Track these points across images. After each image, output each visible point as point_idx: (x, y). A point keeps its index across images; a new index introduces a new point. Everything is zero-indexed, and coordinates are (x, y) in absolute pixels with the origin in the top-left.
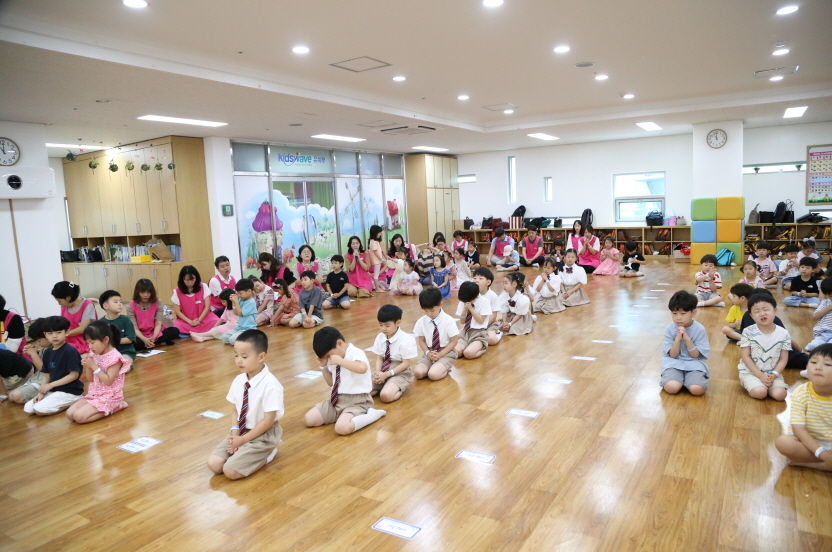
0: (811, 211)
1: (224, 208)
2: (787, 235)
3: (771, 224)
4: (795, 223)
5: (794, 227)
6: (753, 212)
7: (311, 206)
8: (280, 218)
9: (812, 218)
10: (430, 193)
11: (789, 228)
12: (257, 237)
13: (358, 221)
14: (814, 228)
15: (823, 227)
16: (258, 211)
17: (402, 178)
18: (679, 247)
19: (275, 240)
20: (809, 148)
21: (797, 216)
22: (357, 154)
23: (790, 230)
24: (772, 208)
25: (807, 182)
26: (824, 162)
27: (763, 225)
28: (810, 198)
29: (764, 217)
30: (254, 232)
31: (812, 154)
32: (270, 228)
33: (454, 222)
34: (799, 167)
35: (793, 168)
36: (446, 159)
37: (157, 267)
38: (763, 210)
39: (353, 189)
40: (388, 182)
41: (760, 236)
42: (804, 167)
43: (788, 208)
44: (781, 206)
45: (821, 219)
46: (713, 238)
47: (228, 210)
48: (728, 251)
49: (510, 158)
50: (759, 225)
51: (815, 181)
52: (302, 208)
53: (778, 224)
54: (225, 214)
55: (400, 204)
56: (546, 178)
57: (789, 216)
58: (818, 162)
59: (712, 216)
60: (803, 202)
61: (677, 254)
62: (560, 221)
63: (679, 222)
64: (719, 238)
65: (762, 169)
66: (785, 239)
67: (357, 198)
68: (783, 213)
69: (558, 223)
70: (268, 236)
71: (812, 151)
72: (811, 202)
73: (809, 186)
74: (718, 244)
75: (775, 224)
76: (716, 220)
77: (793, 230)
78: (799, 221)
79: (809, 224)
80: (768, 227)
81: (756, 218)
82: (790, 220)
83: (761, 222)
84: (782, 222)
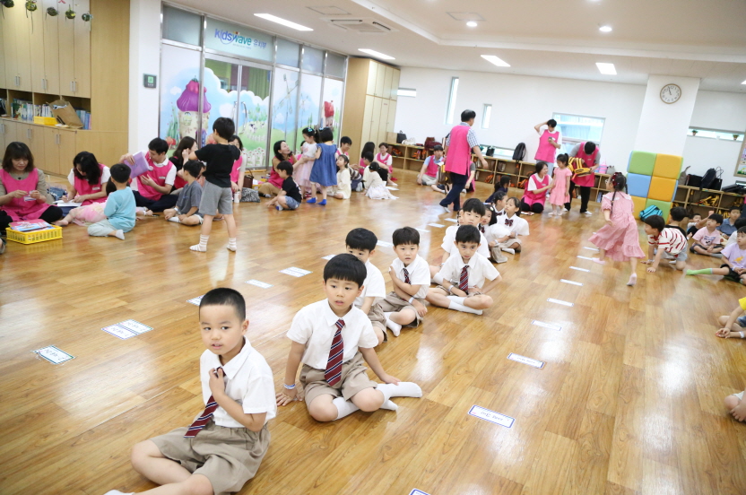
0: (737, 182)
1: (146, 77)
2: (710, 202)
3: (698, 188)
4: (720, 191)
5: (719, 195)
6: (683, 173)
7: (244, 92)
8: (209, 100)
9: (738, 189)
10: (369, 100)
11: (713, 195)
12: (180, 116)
13: (292, 117)
14: (737, 199)
16: (185, 88)
17: (342, 80)
19: (200, 123)
21: (724, 185)
22: (301, 46)
23: (714, 197)
24: (701, 173)
25: (741, 152)
27: (690, 188)
28: (739, 170)
29: (693, 180)
30: (178, 110)
32: (195, 108)
33: (387, 133)
34: (736, 137)
35: (730, 136)
36: (389, 69)
37: (61, 132)
38: (692, 174)
39: (292, 83)
40: (327, 81)
41: (685, 197)
42: (741, 138)
43: (718, 175)
44: (711, 173)
46: (645, 194)
47: (150, 80)
48: (657, 209)
49: (453, 78)
50: (686, 187)
52: (234, 93)
53: (704, 190)
54: (146, 85)
55: (337, 107)
56: (486, 105)
57: (716, 183)
59: (648, 171)
60: (733, 171)
62: (493, 150)
63: (609, 170)
64: (651, 194)
65: (700, 133)
66: (708, 205)
67: (294, 93)
68: (711, 179)
69: (490, 152)
70: (192, 117)
72: (739, 173)
73: (742, 157)
74: (649, 200)
75: (701, 189)
76: (652, 176)
77: (717, 197)
78: (725, 190)
79: (734, 194)
80: (694, 191)
81: (685, 180)
82: (716, 187)
83: (688, 185)
84: (709, 188)
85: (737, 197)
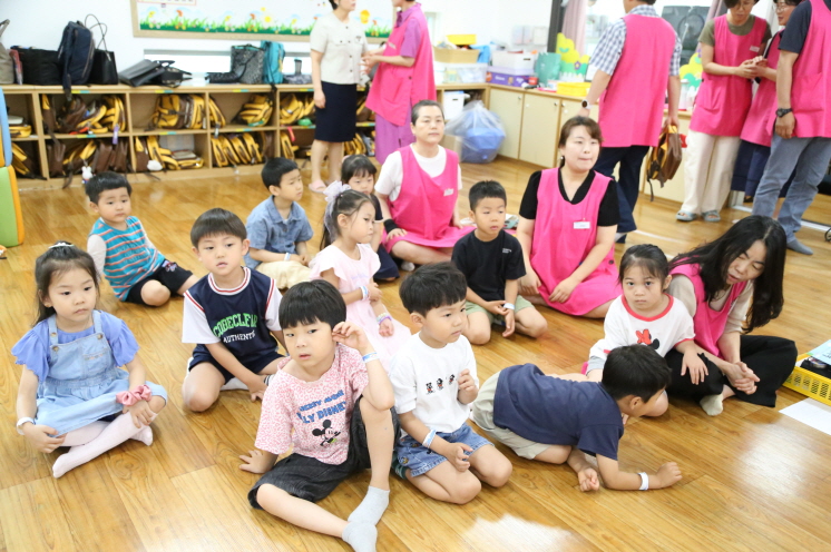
0: (147, 52)
2: (104, 122)
3: (57, 89)
4: (121, 87)
5: (121, 97)
9: (159, 74)
11: (105, 100)
14: (162, 98)
15: (186, 97)
21: (123, 65)
23: (109, 106)
24: (51, 41)
27: (35, 90)
28: (142, 19)
29: (32, 64)
38: (25, 45)
41: (29, 121)
43: (99, 43)
44: (76, 36)
45: (179, 76)
50: (24, 89)
53: (77, 89)
57: (101, 67)
66: (102, 132)
68: (84, 56)
72: (145, 27)
75: (67, 88)
77: (118, 105)
78: (132, 82)
79: (157, 89)
80: (50, 96)
81: (8, 69)
82: (107, 77)
83: (26, 82)
84: (88, 83)
85: (161, 96)
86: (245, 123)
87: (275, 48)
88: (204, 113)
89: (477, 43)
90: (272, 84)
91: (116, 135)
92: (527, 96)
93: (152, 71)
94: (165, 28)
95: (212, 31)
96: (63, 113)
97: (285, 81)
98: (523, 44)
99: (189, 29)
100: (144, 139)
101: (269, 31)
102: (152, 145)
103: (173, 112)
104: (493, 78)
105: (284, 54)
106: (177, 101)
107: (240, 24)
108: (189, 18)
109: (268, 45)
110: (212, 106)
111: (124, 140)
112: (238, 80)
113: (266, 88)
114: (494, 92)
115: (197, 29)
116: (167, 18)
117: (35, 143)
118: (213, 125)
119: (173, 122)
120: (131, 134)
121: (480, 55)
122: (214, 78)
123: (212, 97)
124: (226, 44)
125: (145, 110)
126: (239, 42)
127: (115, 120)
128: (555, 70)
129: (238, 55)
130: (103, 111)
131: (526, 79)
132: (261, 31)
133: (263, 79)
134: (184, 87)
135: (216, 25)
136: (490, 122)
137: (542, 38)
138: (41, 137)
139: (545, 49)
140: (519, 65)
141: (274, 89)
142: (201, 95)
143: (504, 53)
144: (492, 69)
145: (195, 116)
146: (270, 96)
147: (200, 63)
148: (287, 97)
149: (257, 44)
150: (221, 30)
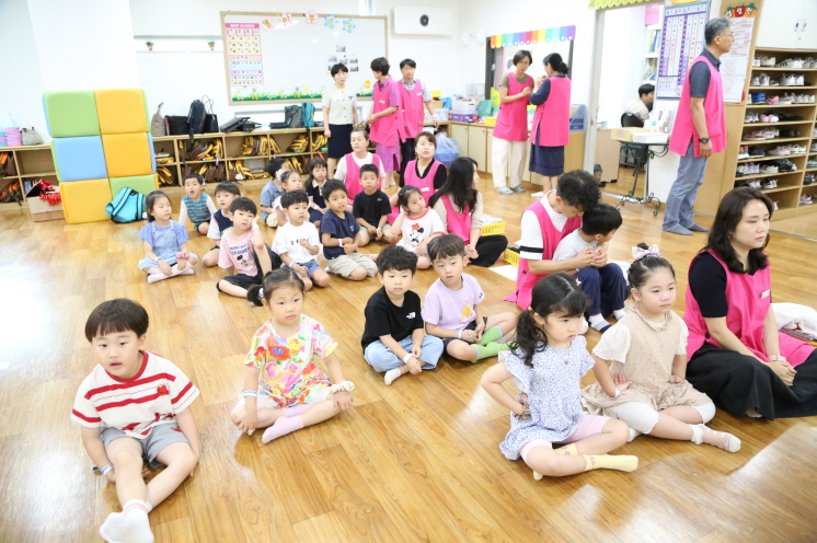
0: (236, 113)
2: (211, 153)
3: (186, 137)
4: (220, 134)
5: (220, 139)
6: (156, 118)
9: (241, 125)
11: (212, 142)
14: (244, 139)
15: (257, 137)
18: (36, 192)
20: (223, 14)
21: (222, 122)
23: (214, 145)
24: (184, 111)
25: (227, 68)
26: (245, 39)
27: (175, 138)
28: (233, 96)
29: (175, 125)
31: (228, 25)
34: (212, 44)
35: (204, 45)
38: (171, 114)
41: (173, 155)
42: (219, 44)
43: (208, 110)
44: (197, 107)
45: (253, 126)
46: (101, 170)
48: (133, 192)
50: (169, 138)
51: (238, 67)
53: (196, 136)
57: (209, 123)
58: (237, 39)
59: (92, 127)
60: (226, 100)
61: (35, 205)
63: (26, 138)
64: (112, 170)
65: (159, 45)
66: (210, 159)
68: (199, 121)
71: (228, 19)
72: (235, 100)
73: (231, 76)
74: (113, 180)
75: (191, 136)
76: (101, 135)
77: (219, 143)
78: (226, 130)
79: (241, 134)
80: (183, 141)
81: (163, 127)
82: (212, 129)
83: (171, 134)
84: (202, 133)
85: (244, 138)
86: (293, 151)
87: (308, 106)
88: (267, 146)
89: (443, 96)
90: (307, 128)
91: (217, 160)
92: (470, 128)
93: (237, 123)
94: (245, 99)
95: (273, 99)
96: (190, 150)
97: (316, 125)
98: (472, 95)
99: (260, 99)
100: (234, 162)
101: (307, 97)
102: (238, 165)
103: (250, 146)
104: (452, 117)
105: (315, 110)
106: (252, 139)
107: (289, 93)
108: (260, 92)
109: (305, 105)
110: (272, 142)
111: (223, 163)
112: (288, 126)
113: (303, 130)
114: (453, 126)
115: (265, 99)
116: (247, 93)
117: (176, 166)
118: (272, 153)
119: (250, 152)
120: (226, 159)
121: (444, 104)
122: (274, 126)
123: (272, 136)
124: (282, 106)
125: (235, 146)
126: (289, 104)
127: (217, 152)
128: (488, 111)
129: (289, 112)
130: (211, 147)
131: (471, 116)
132: (302, 97)
133: (302, 125)
134: (256, 132)
135: (277, 95)
136: (449, 145)
137: (481, 91)
138: (178, 163)
139: (484, 98)
140: (466, 109)
141: (308, 130)
142: (265, 136)
143: (461, 101)
144: (452, 112)
145: (262, 148)
146: (306, 134)
147: (265, 119)
148: (315, 134)
149: (300, 105)
150: (279, 98)
